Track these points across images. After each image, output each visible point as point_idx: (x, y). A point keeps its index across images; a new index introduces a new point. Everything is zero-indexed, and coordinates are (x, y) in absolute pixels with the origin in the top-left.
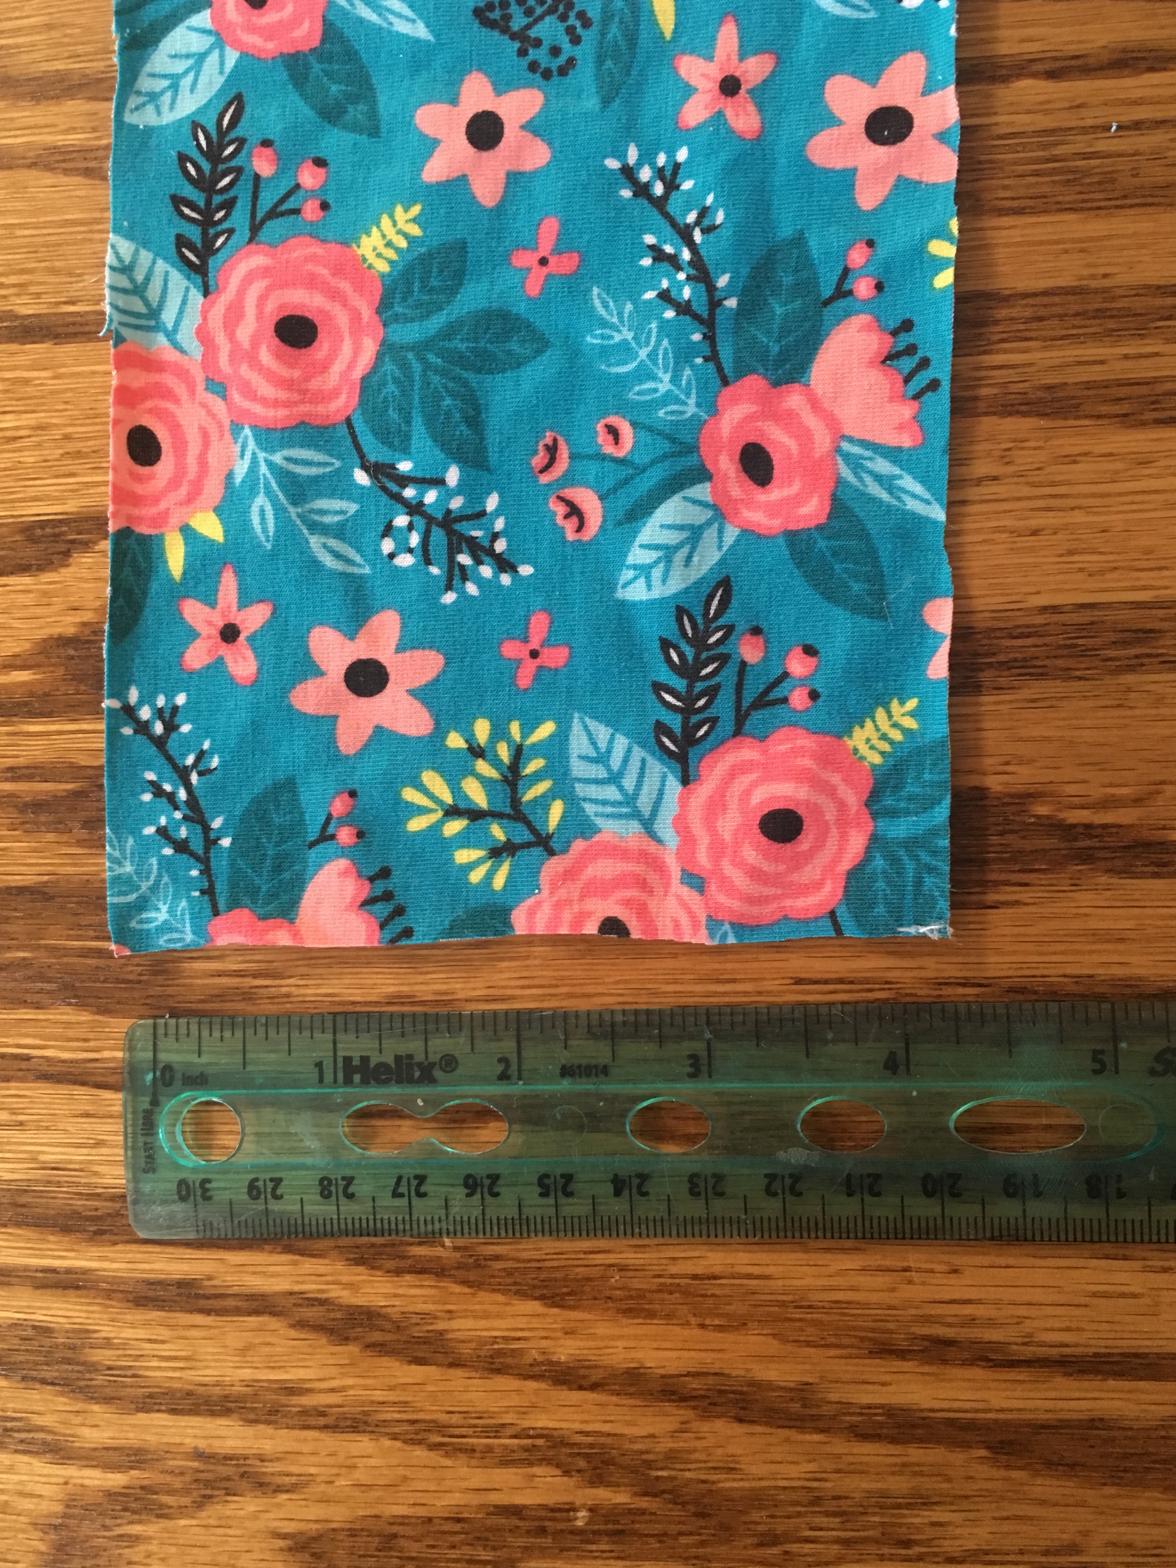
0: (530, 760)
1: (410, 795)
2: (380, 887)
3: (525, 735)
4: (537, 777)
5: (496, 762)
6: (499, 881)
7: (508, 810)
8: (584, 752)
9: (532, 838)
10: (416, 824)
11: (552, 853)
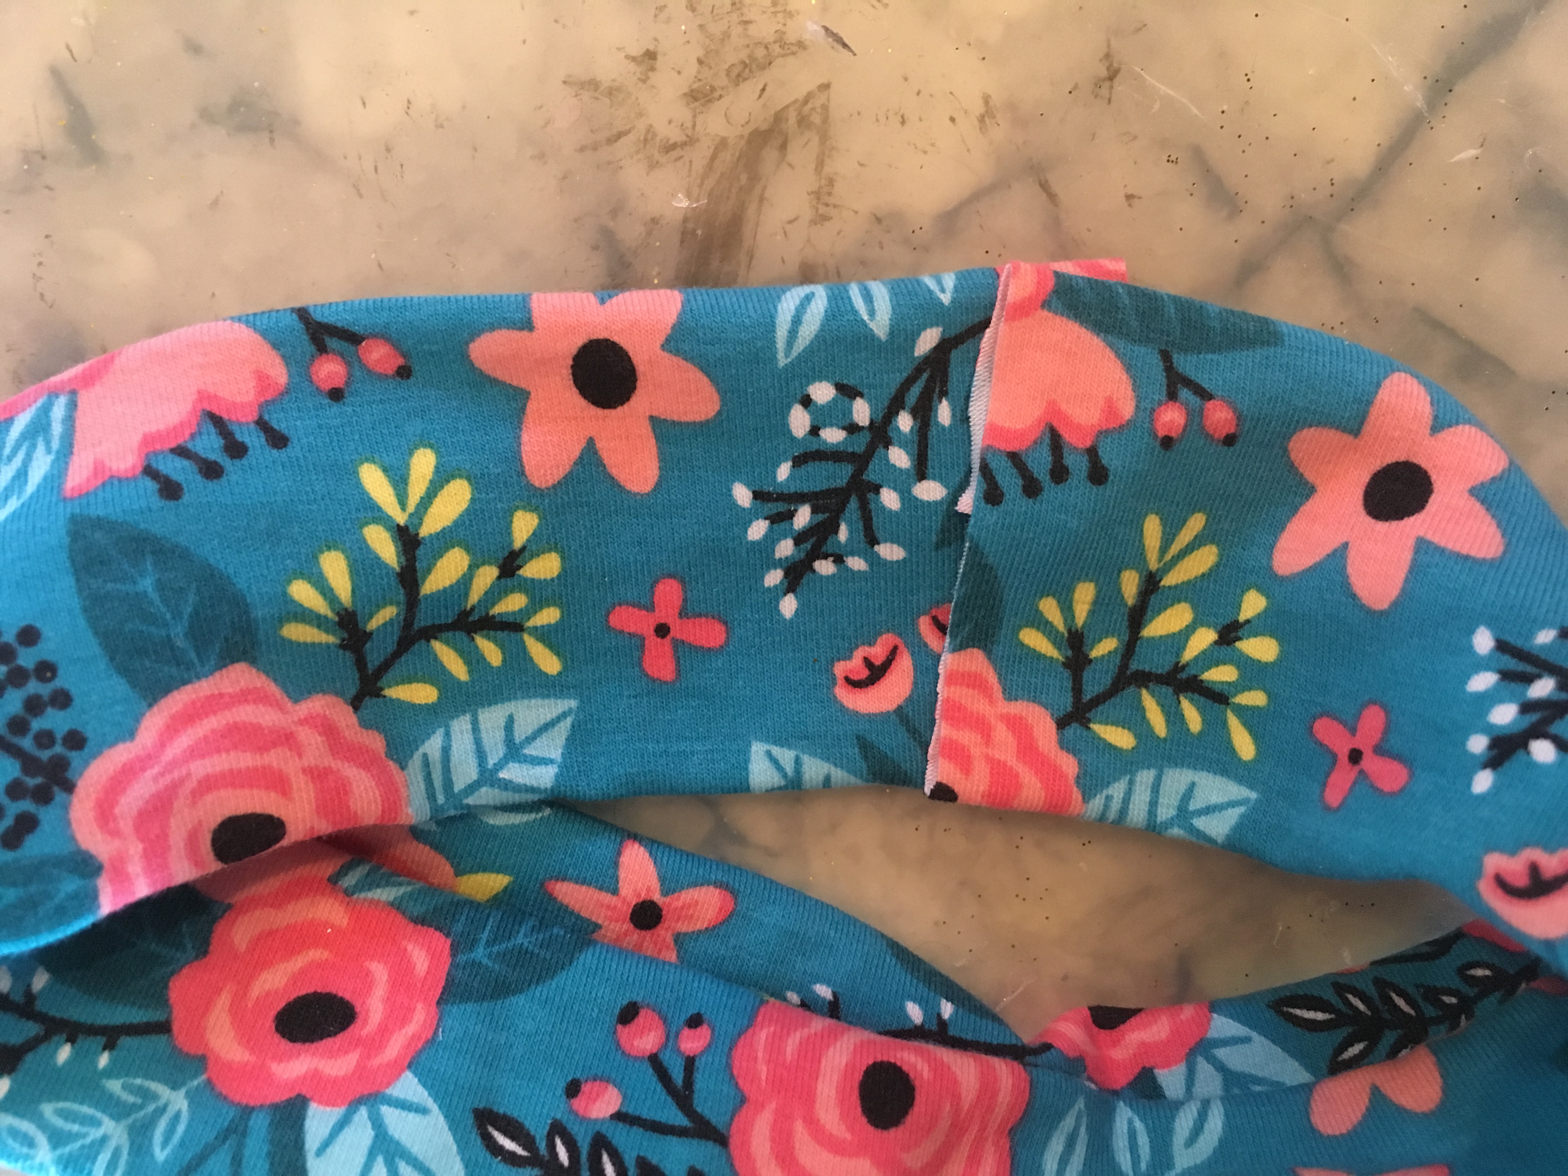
0: (1201, 711)
1: (1196, 523)
2: (1078, 464)
3: (1242, 712)
4: (1174, 718)
5: (1208, 659)
6: (1032, 638)
7: (1134, 666)
8: (1197, 792)
9: (1087, 697)
10: (1152, 528)
11: (1062, 724)
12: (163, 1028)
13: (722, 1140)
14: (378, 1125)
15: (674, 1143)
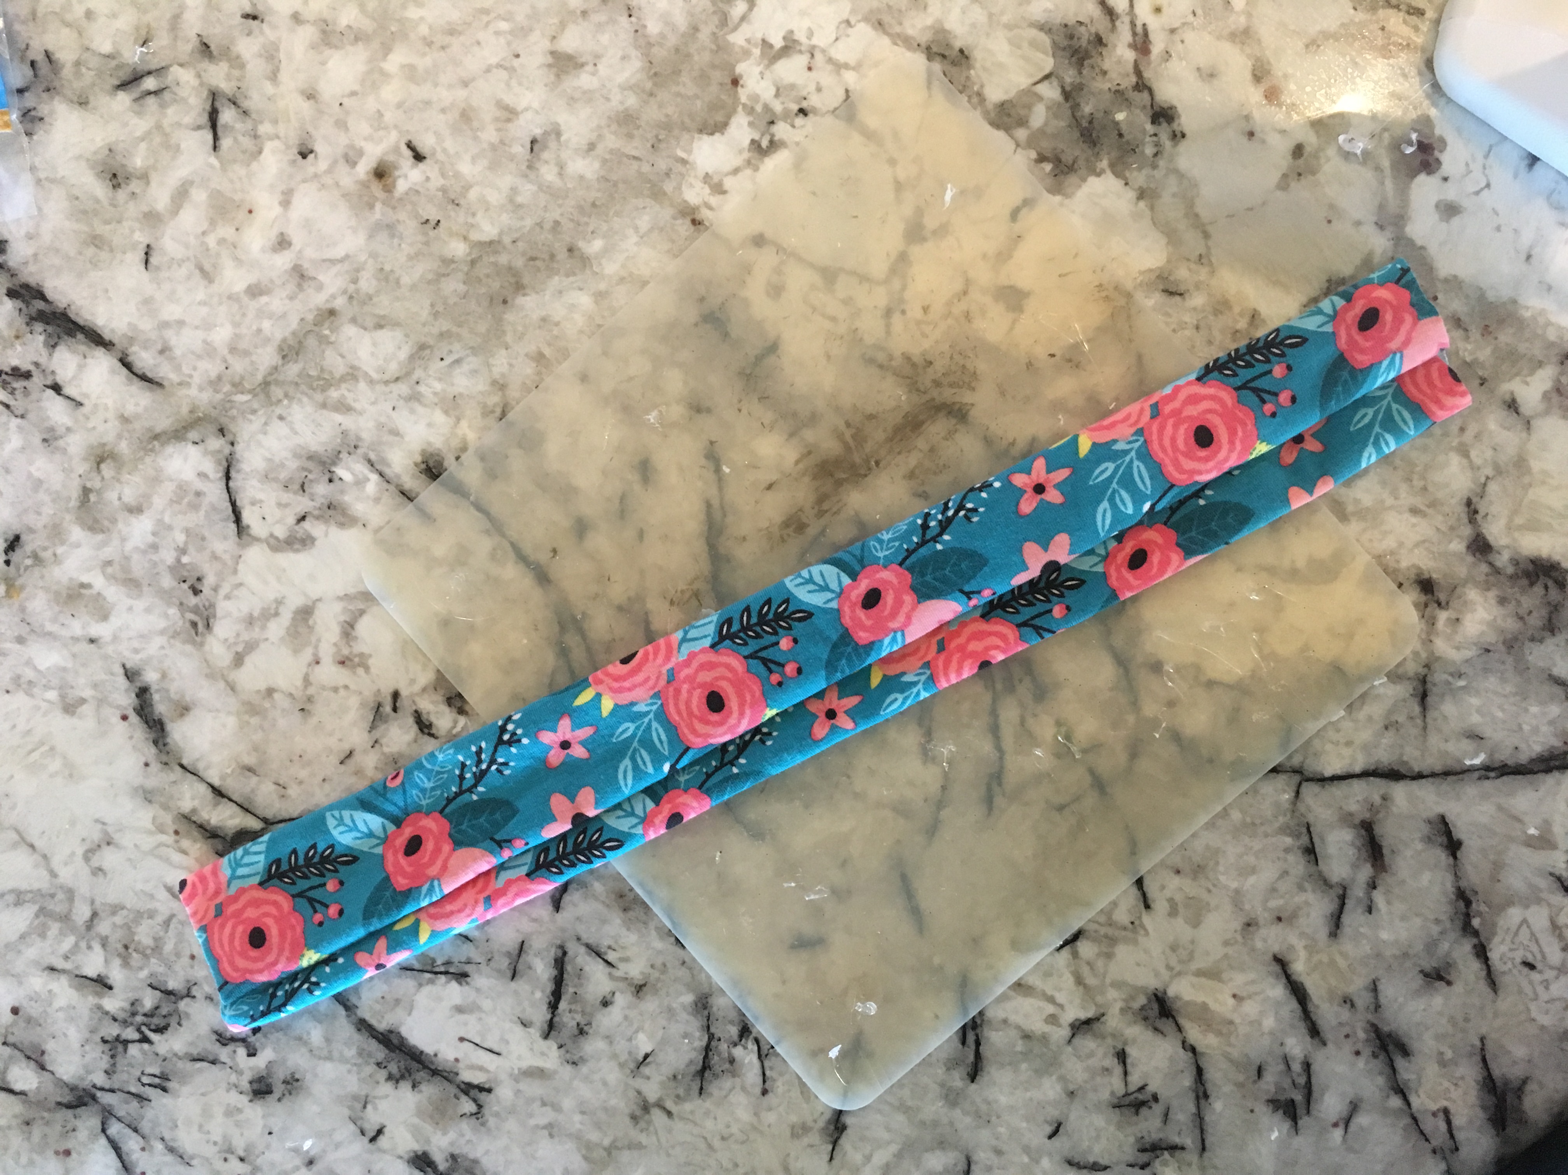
12: (901, 564)
13: (746, 657)
14: (833, 591)
15: (757, 648)
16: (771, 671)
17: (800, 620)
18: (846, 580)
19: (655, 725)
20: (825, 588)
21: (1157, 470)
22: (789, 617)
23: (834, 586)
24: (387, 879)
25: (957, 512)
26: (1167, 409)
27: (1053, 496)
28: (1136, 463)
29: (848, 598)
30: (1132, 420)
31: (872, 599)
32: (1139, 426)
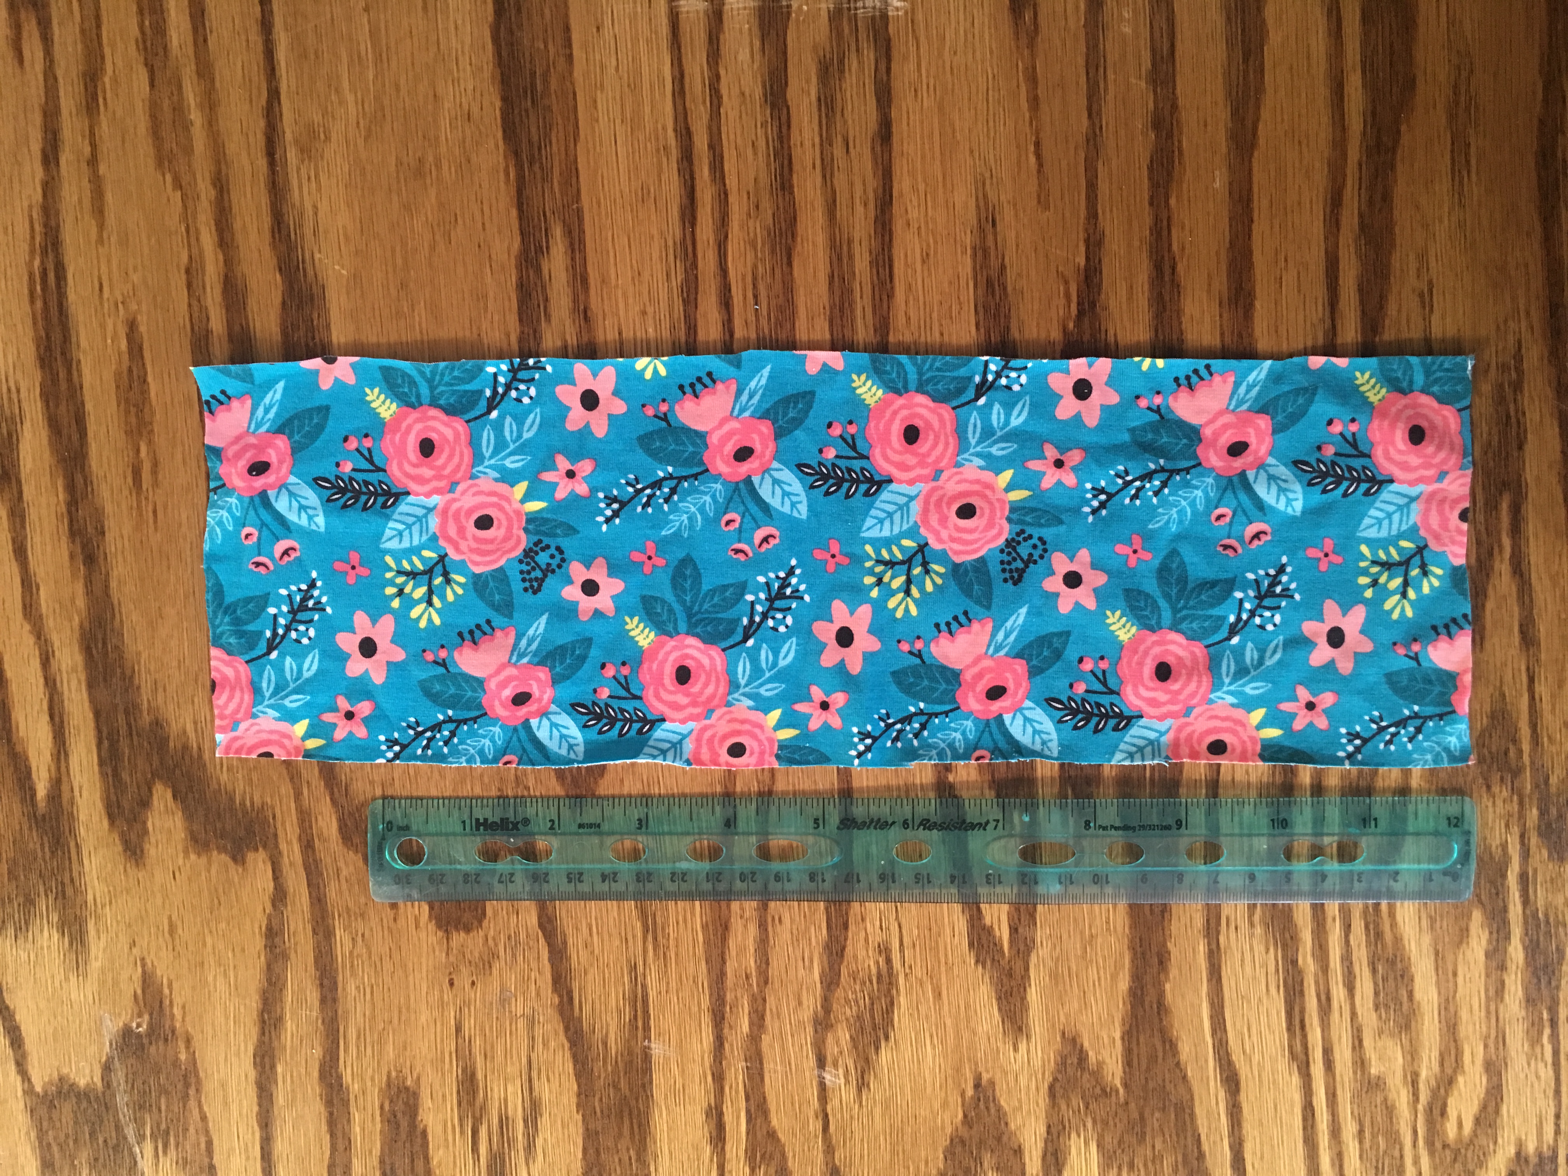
0: (1379, 557)
1: (1395, 616)
2: (1442, 630)
3: (1366, 560)
4: (1387, 553)
5: (1380, 574)
6: (1439, 572)
7: (1404, 567)
8: (1376, 531)
9: (1418, 556)
10: (1410, 613)
11: (1426, 546)
16: (853, 437)
17: (808, 466)
18: (756, 480)
19: (973, 442)
20: (776, 482)
21: (473, 442)
22: (817, 473)
23: (768, 480)
24: (1274, 432)
25: (643, 489)
26: (442, 484)
27: (563, 464)
28: (487, 455)
29: (762, 464)
30: (475, 489)
31: (743, 454)
32: (470, 482)
